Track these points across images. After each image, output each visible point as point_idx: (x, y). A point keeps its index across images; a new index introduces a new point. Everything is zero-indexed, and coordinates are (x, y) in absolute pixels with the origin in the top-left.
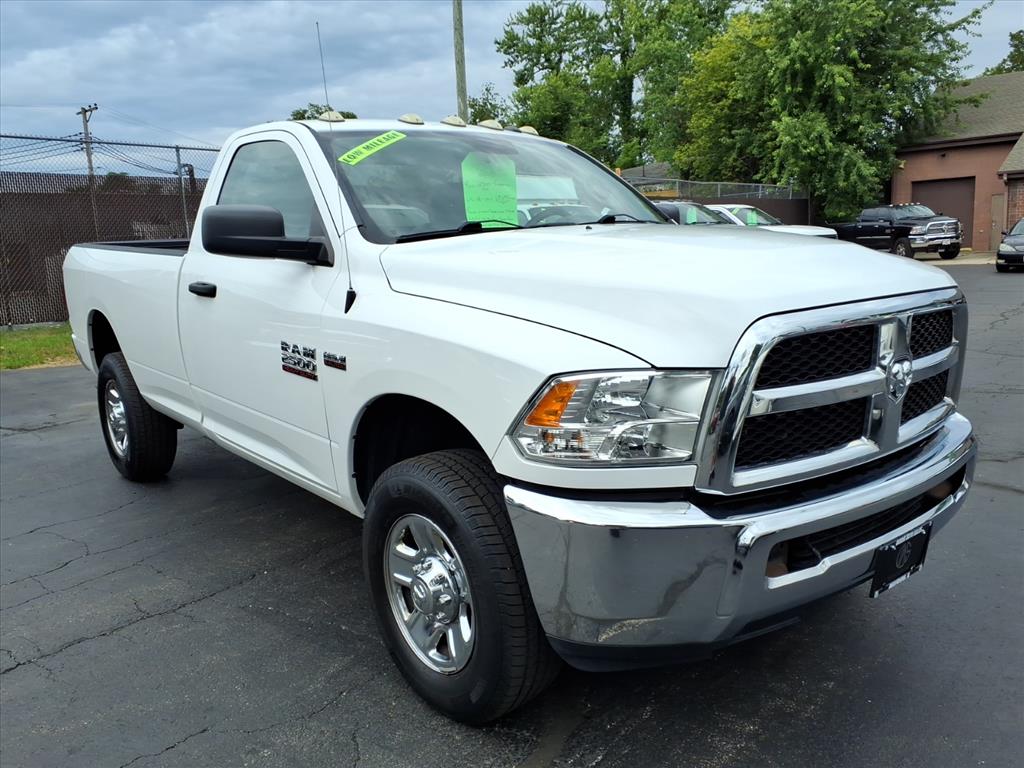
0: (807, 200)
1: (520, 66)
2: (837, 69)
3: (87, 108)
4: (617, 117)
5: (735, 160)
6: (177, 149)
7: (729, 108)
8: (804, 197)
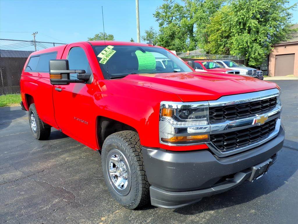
0: (244, 60)
1: (160, 21)
2: (253, 21)
3: (35, 33)
4: (189, 36)
5: (223, 48)
6: (54, 43)
7: (221, 33)
8: (243, 60)
